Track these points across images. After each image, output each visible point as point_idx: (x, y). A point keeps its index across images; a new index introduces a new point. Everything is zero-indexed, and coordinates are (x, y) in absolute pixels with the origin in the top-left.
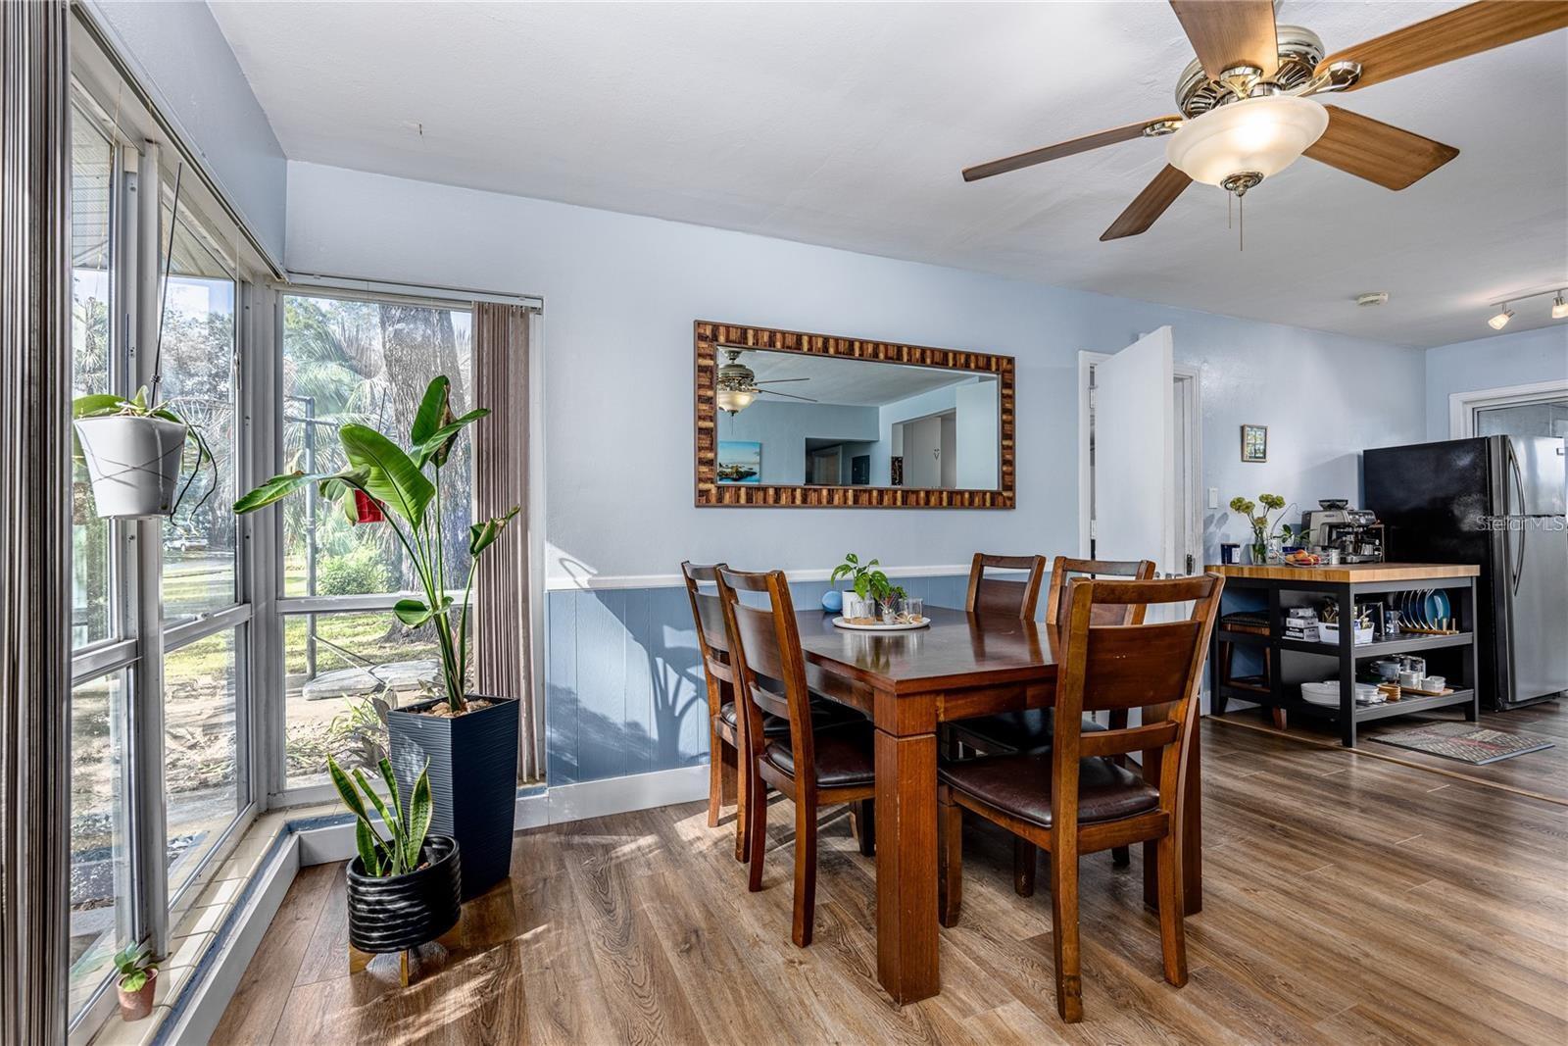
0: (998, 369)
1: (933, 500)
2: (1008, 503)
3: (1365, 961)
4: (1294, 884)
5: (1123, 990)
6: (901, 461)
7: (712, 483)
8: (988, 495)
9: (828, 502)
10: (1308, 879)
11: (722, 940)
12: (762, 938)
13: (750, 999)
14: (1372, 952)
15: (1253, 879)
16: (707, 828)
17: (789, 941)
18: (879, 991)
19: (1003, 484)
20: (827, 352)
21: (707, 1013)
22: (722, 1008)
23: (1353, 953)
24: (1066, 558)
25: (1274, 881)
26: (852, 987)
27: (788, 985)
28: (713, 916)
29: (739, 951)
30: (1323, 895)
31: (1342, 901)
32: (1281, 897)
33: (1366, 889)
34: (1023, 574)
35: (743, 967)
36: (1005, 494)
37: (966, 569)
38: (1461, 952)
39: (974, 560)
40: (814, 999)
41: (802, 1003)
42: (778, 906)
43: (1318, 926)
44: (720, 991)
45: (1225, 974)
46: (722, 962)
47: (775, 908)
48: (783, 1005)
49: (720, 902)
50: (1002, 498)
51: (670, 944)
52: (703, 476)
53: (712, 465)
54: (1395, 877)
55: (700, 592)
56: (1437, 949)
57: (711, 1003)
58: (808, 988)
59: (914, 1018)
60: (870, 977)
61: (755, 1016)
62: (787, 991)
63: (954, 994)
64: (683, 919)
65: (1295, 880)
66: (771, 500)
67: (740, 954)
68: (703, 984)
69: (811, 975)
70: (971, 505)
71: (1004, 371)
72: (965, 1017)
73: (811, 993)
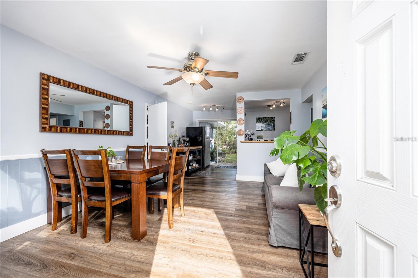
0: (129, 104)
1: (115, 133)
2: (131, 134)
3: (203, 204)
4: (191, 198)
5: (176, 221)
6: (83, 122)
7: (47, 125)
8: (127, 132)
10: (192, 197)
11: (83, 251)
12: (95, 245)
13: (102, 257)
14: (204, 203)
15: (186, 199)
16: (52, 231)
17: (104, 243)
18: (134, 241)
19: (130, 130)
20: (87, 92)
21: (92, 266)
22: (96, 263)
23: (202, 204)
24: (152, 146)
25: (188, 198)
26: (127, 243)
27: (111, 250)
28: (75, 248)
29: (90, 251)
30: (195, 198)
31: (198, 198)
32: (190, 200)
33: (200, 196)
34: (141, 150)
35: (95, 253)
36: (131, 132)
37: (125, 149)
38: (212, 200)
39: (127, 147)
40: (120, 249)
41: (117, 251)
42: (95, 238)
43: (196, 202)
44: (92, 260)
45: (189, 213)
46: (87, 255)
47: (94, 239)
48: (112, 254)
49: (74, 245)
50: (130, 133)
51: (65, 260)
52: (43, 122)
53: (47, 119)
54: (201, 193)
55: (49, 158)
56: (210, 200)
57: (91, 263)
58: (117, 248)
59: (144, 241)
60: (130, 239)
61: (107, 259)
62: (111, 251)
63: (149, 234)
64: (64, 253)
65: (191, 197)
66: (68, 131)
67: (91, 251)
68: (85, 261)
69: (115, 246)
70: (123, 134)
71: (131, 104)
72: (154, 236)
73: (118, 249)
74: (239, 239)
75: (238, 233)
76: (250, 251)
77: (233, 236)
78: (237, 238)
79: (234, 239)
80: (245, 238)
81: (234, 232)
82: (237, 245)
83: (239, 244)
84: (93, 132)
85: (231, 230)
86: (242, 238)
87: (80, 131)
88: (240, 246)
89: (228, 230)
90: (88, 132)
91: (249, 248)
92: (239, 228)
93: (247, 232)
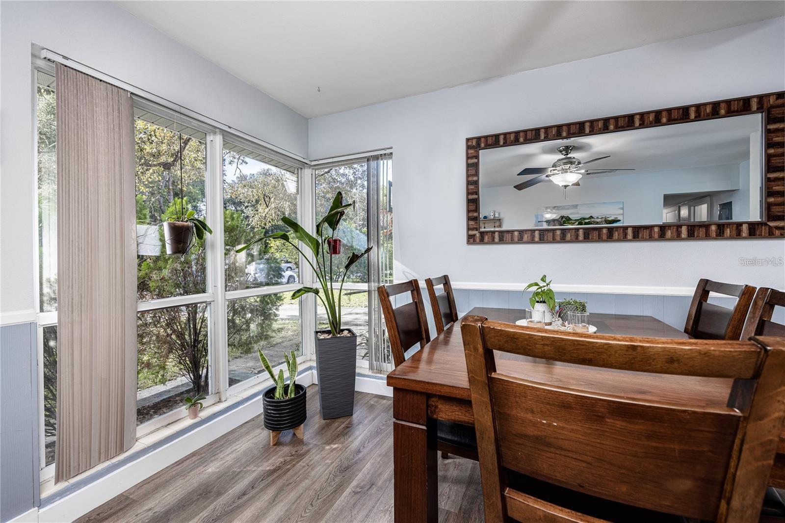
7: (477, 230)
52: (471, 227)
53: (477, 220)
71: (772, 108)
90: (565, 237)
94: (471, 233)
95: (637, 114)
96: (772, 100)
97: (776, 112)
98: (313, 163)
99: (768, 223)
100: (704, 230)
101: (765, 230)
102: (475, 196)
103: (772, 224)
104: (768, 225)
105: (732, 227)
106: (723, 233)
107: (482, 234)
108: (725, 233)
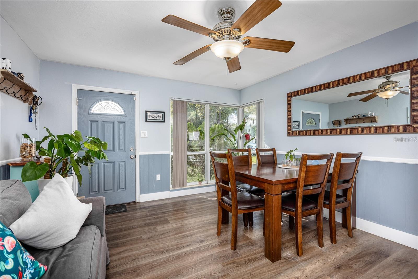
0: (408, 68)
9: (321, 134)
52: (289, 129)
53: (291, 126)
66: (304, 134)
71: (414, 67)
74: (145, 255)
75: (150, 261)
76: (130, 250)
77: (153, 255)
78: (147, 255)
79: (150, 253)
80: (138, 259)
81: (155, 261)
82: (144, 249)
83: (142, 251)
84: (329, 133)
85: (160, 261)
86: (142, 258)
87: (314, 133)
88: (140, 250)
89: (163, 260)
90: (323, 133)
91: (132, 252)
92: (152, 268)
93: (139, 267)
94: (289, 131)
95: (351, 77)
96: (414, 63)
97: (416, 69)
98: (242, 106)
99: (413, 125)
100: (381, 129)
101: (411, 129)
102: (290, 117)
103: (415, 126)
104: (413, 126)
105: (395, 127)
106: (390, 131)
107: (293, 132)
108: (392, 131)
